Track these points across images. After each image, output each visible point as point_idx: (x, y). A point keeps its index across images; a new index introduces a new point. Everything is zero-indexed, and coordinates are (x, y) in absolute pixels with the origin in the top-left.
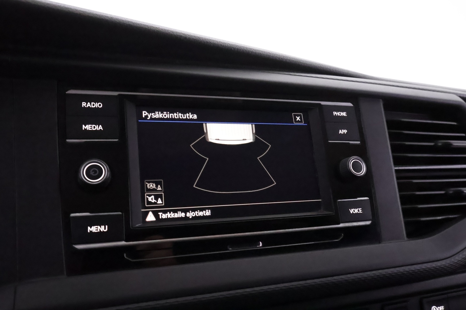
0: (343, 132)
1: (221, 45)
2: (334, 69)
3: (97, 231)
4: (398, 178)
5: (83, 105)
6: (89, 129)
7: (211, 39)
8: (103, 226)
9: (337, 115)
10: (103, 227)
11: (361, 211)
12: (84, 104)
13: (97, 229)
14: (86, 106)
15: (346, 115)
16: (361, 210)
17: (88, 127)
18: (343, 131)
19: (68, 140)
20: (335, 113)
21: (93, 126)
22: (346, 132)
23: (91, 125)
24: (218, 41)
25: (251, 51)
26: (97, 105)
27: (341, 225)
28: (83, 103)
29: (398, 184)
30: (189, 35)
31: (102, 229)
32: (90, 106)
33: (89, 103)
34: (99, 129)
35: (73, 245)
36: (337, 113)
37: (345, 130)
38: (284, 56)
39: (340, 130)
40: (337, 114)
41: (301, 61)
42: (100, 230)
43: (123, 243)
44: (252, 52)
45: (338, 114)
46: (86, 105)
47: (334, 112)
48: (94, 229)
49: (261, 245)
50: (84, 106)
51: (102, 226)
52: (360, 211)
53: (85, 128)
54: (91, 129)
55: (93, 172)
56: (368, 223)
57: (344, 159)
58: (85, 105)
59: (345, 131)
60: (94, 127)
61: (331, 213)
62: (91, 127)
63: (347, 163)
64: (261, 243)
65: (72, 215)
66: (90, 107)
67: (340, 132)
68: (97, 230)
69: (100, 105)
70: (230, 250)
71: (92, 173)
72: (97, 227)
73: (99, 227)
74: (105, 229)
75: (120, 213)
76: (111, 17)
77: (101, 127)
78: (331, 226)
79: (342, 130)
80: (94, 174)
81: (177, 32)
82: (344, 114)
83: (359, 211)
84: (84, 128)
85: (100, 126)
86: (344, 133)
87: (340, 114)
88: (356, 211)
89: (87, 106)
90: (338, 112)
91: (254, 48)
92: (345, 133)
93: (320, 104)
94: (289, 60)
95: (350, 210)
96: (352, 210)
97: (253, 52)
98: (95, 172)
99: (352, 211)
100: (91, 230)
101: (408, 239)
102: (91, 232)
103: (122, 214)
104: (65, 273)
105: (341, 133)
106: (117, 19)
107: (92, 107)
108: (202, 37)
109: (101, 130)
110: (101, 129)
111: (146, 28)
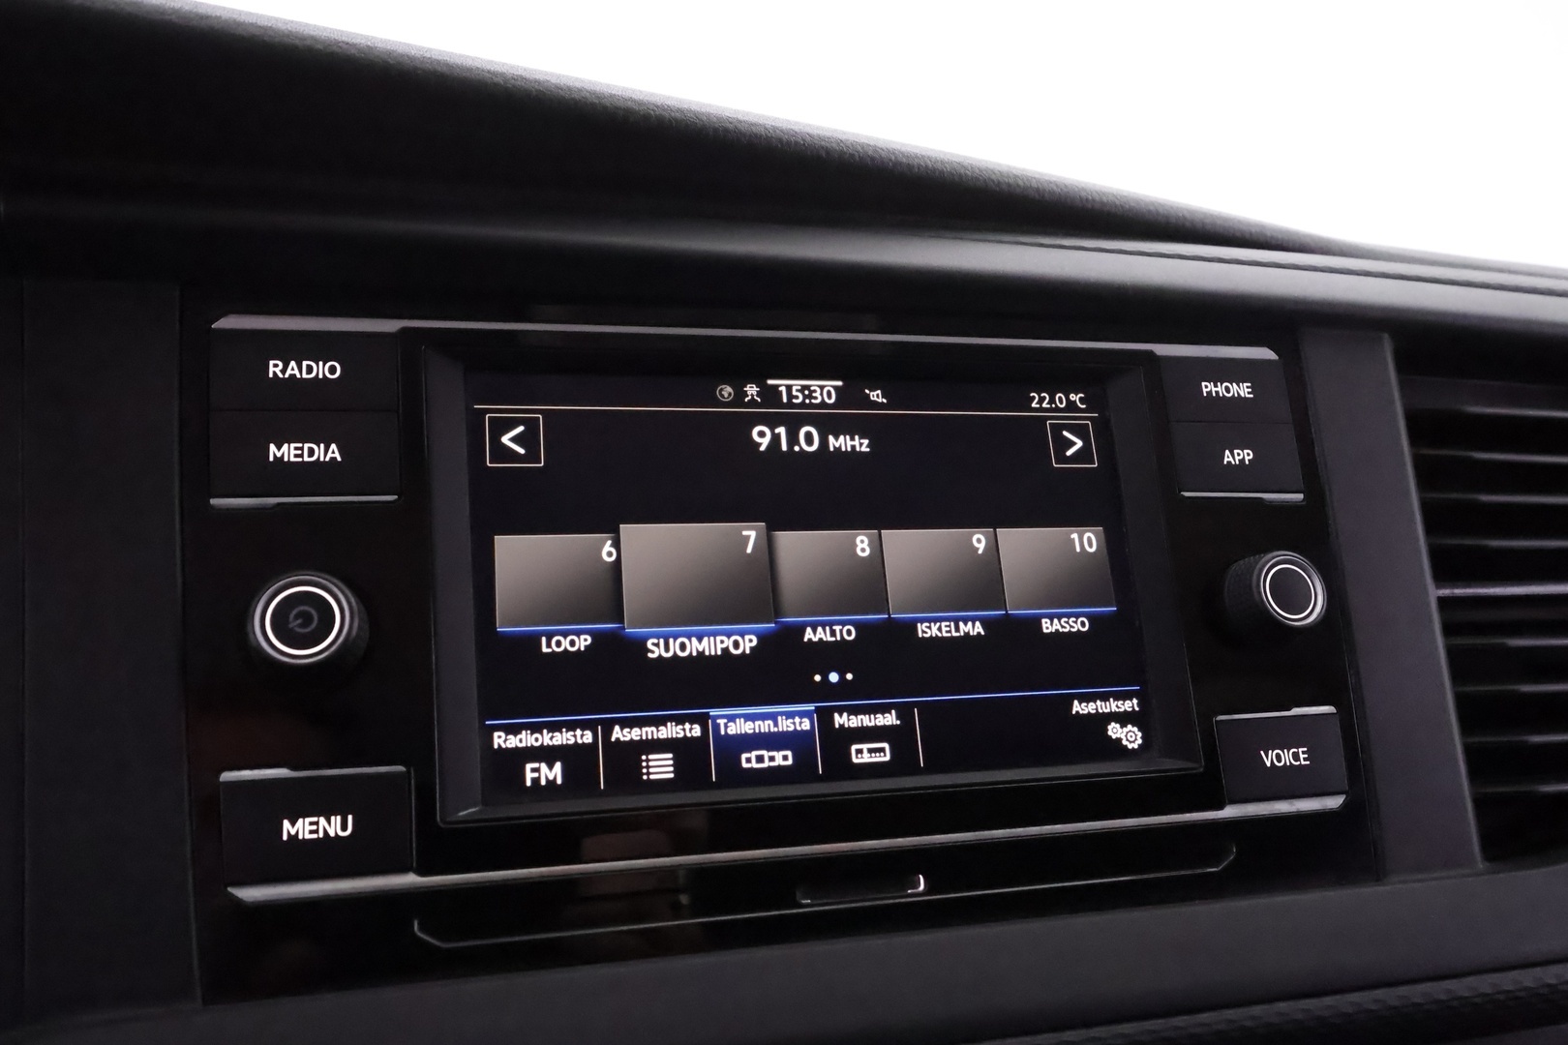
0: (1237, 458)
1: (780, 140)
2: (1207, 221)
3: (315, 836)
4: (1449, 630)
5: (271, 369)
6: (292, 459)
7: (740, 117)
8: (339, 818)
9: (1214, 395)
10: (337, 820)
11: (1305, 759)
12: (275, 368)
13: (314, 827)
14: (284, 374)
15: (1249, 393)
16: (1303, 753)
17: (288, 452)
18: (1239, 454)
19: (214, 501)
20: (1207, 387)
21: (306, 446)
22: (1251, 457)
23: (300, 445)
24: (769, 123)
25: (891, 160)
26: (321, 370)
27: (1230, 812)
28: (272, 363)
29: (1451, 652)
30: (657, 107)
31: (333, 827)
32: (296, 372)
33: (293, 364)
34: (327, 459)
35: (230, 889)
36: (1216, 386)
37: (1246, 451)
38: (1016, 176)
39: (1227, 452)
40: (1217, 393)
41: (1083, 194)
42: (325, 831)
43: (410, 879)
44: (897, 164)
45: (1219, 389)
46: (284, 371)
47: (1203, 384)
48: (302, 828)
49: (922, 887)
50: (274, 373)
51: (333, 818)
52: (1302, 756)
53: (279, 455)
54: (300, 460)
55: (299, 621)
56: (1334, 802)
57: (1241, 562)
58: (277, 370)
59: (1247, 455)
60: (311, 452)
61: (1190, 765)
62: (299, 452)
63: (1251, 576)
64: (921, 876)
65: (228, 776)
66: (298, 376)
67: (1228, 458)
68: (316, 832)
69: (333, 370)
70: (807, 905)
71: (294, 624)
72: (315, 819)
73: (322, 821)
74: (344, 828)
75: (401, 768)
76: (368, 46)
77: (335, 452)
78: (1188, 815)
79: (1236, 451)
80: (302, 626)
81: (612, 96)
82: (1243, 390)
83: (1296, 757)
84: (275, 455)
85: (333, 446)
86: (1242, 461)
87: (1228, 390)
88: (1288, 757)
89: (287, 376)
90: (1219, 384)
91: (903, 149)
92: (1247, 463)
93: (1151, 353)
94: (1038, 190)
95: (1262, 752)
96: (1272, 754)
97: (901, 164)
98: (307, 618)
99: (1269, 759)
100: (293, 832)
101: (1488, 864)
102: (293, 838)
103: (408, 772)
104: (199, 992)
105: (1229, 462)
106: (390, 53)
107: (305, 376)
108: (709, 114)
109: (333, 459)
110: (335, 458)
111: (496, 85)
